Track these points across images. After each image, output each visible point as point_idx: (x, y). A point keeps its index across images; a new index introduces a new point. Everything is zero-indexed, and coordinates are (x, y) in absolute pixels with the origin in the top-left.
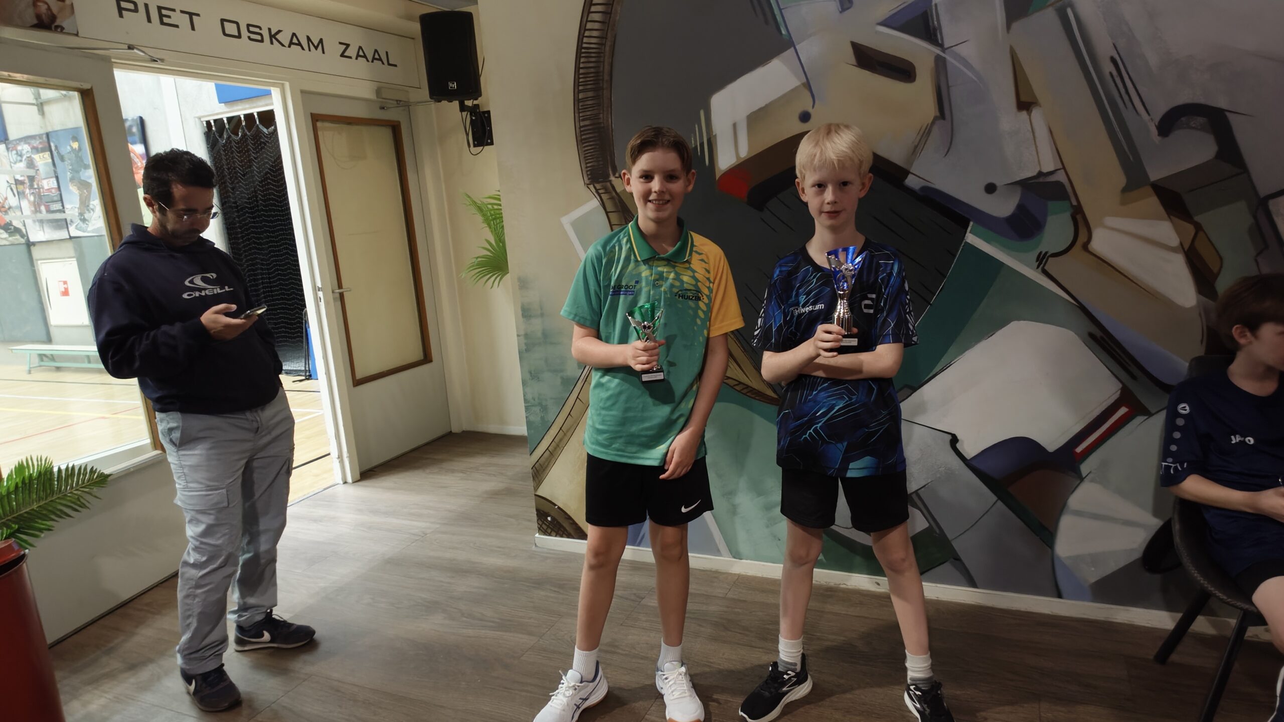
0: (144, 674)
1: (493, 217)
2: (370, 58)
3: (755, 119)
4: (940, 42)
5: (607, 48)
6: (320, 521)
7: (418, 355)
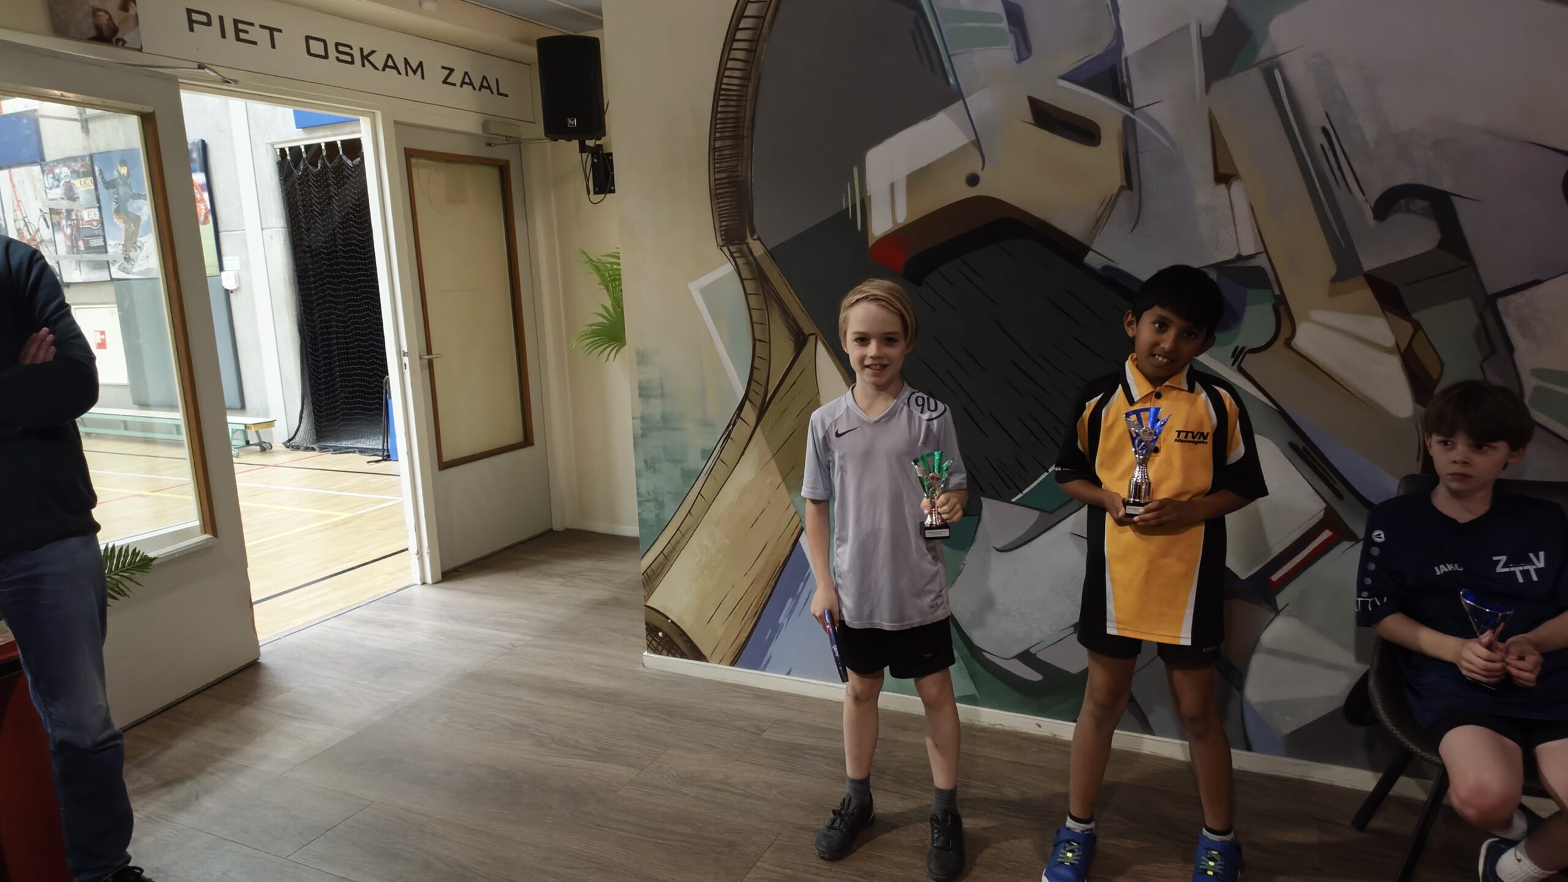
0: (180, 792)
1: (612, 278)
2: (477, 85)
3: (917, 179)
4: (1129, 101)
5: (750, 90)
6: (392, 627)
7: (517, 436)
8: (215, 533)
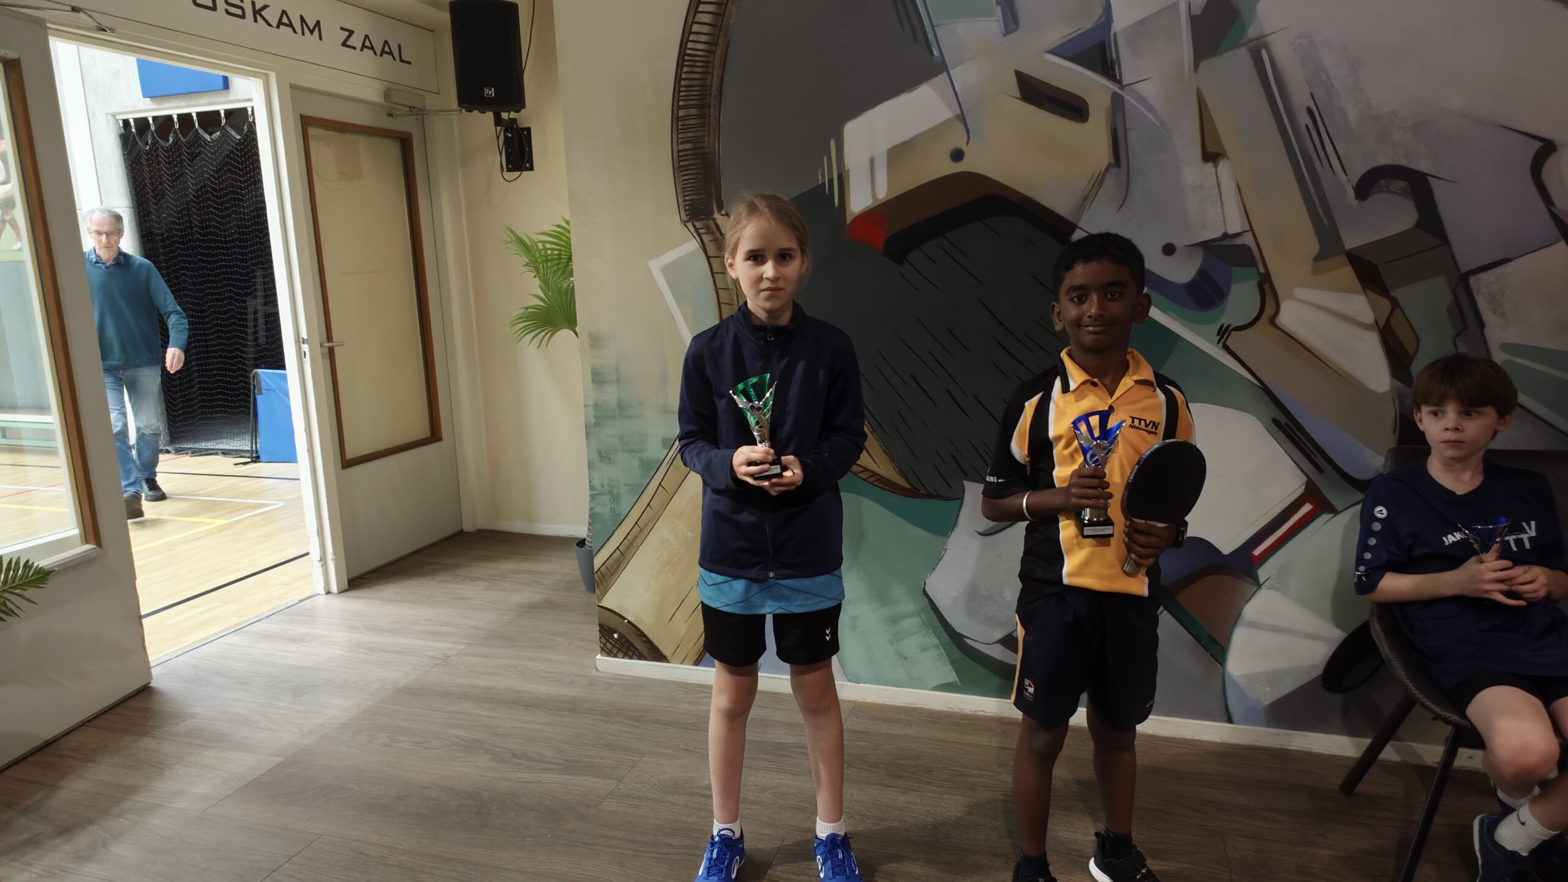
2: (378, 51)
3: (898, 154)
4: (1118, 78)
5: (718, 57)
6: (302, 641)
7: (424, 431)
8: (98, 542)
